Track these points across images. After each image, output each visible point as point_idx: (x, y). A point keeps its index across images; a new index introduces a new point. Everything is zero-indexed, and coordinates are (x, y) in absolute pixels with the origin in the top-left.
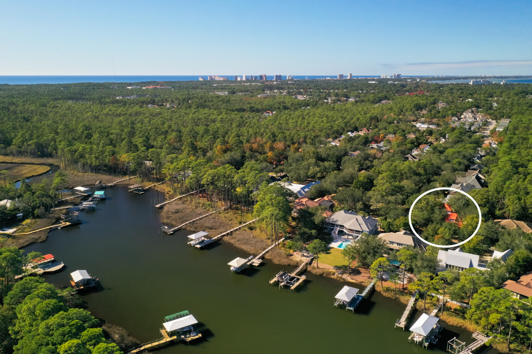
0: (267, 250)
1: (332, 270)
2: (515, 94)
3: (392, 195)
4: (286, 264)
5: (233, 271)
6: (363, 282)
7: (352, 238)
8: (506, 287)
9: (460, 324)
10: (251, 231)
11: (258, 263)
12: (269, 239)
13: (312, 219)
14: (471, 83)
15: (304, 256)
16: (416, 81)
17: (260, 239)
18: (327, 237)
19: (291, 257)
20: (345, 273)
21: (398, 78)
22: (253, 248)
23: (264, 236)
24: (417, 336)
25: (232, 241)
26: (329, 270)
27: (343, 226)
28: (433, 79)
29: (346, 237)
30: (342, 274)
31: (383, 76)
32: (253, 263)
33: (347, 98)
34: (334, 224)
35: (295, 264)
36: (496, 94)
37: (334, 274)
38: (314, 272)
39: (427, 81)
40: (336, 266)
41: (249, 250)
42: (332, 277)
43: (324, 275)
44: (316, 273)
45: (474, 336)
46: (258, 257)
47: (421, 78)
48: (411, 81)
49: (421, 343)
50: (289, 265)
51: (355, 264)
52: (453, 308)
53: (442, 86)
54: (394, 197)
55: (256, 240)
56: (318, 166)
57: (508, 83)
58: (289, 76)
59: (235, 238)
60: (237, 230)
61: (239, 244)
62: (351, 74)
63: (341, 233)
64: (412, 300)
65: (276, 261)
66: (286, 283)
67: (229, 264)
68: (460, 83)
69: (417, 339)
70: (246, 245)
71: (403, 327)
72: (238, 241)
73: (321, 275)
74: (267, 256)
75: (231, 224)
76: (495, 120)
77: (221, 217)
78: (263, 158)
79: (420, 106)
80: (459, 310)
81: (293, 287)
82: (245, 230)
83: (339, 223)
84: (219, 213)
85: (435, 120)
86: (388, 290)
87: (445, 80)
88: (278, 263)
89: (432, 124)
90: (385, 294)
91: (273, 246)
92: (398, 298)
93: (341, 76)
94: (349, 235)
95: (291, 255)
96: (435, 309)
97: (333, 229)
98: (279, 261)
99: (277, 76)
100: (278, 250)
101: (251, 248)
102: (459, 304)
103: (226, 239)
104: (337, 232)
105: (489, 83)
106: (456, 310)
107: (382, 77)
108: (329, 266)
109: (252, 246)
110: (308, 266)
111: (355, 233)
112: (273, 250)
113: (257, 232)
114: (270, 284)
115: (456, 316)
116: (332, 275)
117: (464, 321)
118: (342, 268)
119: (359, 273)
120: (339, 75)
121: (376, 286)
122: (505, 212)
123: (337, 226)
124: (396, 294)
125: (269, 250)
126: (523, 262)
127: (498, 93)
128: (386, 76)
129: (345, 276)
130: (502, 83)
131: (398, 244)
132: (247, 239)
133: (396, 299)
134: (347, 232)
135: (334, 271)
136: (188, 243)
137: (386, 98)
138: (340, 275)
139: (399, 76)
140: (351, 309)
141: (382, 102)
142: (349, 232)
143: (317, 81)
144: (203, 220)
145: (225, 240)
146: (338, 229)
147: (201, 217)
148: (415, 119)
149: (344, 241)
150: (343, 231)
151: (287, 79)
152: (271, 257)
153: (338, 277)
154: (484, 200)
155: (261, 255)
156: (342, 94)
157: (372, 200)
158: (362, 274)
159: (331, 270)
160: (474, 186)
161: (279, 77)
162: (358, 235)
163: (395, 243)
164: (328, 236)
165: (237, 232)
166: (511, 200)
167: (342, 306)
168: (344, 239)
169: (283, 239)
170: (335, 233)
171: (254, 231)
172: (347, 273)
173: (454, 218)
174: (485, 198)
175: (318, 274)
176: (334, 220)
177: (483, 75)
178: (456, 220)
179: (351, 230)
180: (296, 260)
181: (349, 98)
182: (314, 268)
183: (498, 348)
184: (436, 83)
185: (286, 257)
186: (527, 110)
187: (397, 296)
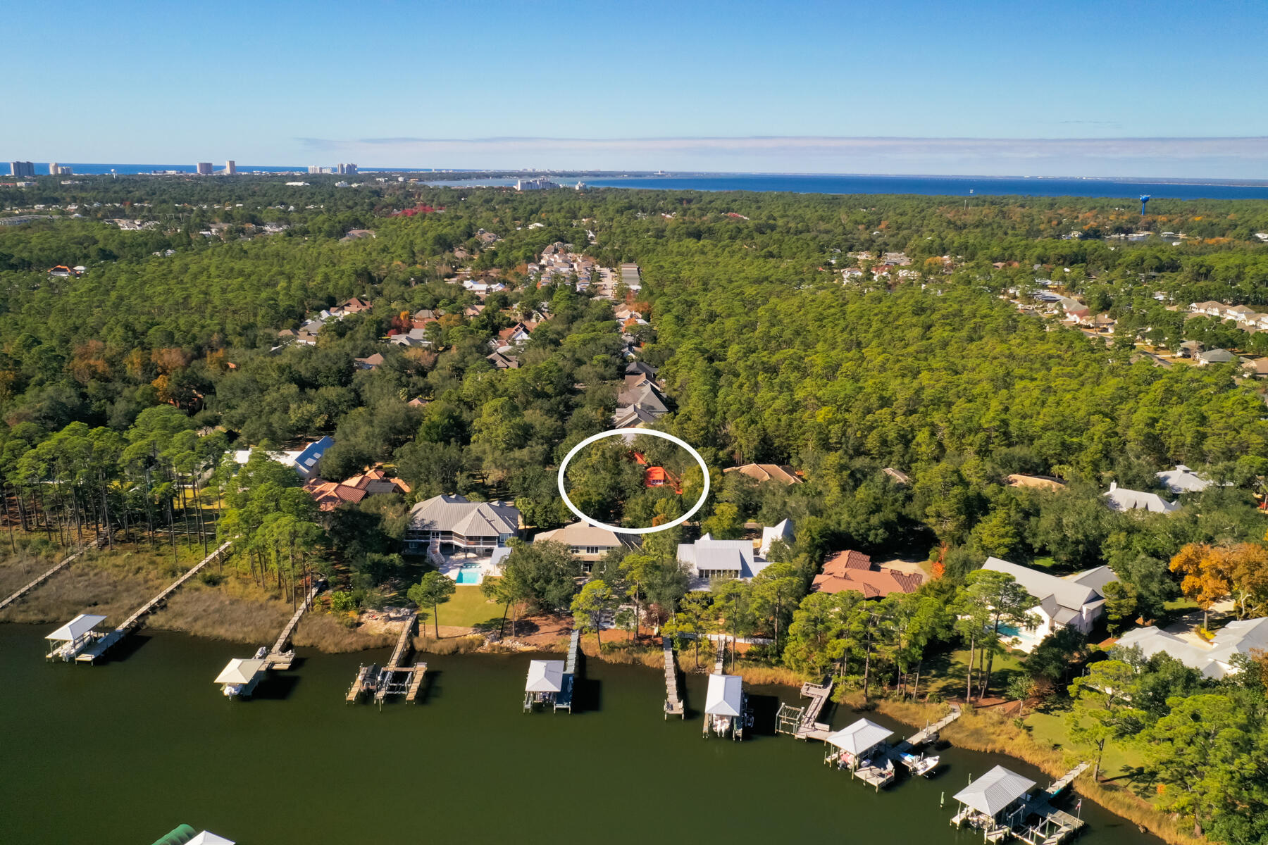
0: (291, 625)
1: (472, 635)
2: (618, 212)
3: (521, 447)
4: (360, 648)
5: (234, 696)
6: (552, 646)
7: (475, 555)
8: (822, 589)
9: (769, 679)
10: (216, 588)
11: (287, 660)
12: (277, 598)
13: (379, 527)
14: (518, 187)
15: (391, 619)
16: (397, 181)
17: (253, 603)
18: (417, 565)
19: (360, 629)
20: (506, 635)
21: (351, 173)
22: (250, 628)
23: (258, 594)
24: (719, 722)
25: (179, 624)
26: (467, 637)
27: (450, 533)
28: (432, 176)
29: (461, 556)
30: (501, 637)
31: (313, 168)
32: (273, 664)
33: (257, 224)
34: (428, 532)
35: (380, 643)
36: (581, 212)
37: (482, 644)
38: (435, 648)
39: (420, 180)
40: (477, 626)
41: (240, 636)
42: (480, 650)
43: (462, 651)
44: (441, 651)
45: (804, 691)
46: (277, 647)
47: (407, 174)
48: (386, 181)
49: (729, 732)
50: (366, 649)
51: (519, 610)
52: (742, 652)
53: (464, 193)
54: (525, 451)
55: (244, 608)
56: (310, 401)
57: (588, 187)
58: (56, 166)
59: (181, 615)
60: (172, 592)
61: (204, 627)
62: (232, 163)
63: (448, 549)
64: (668, 655)
65: (329, 645)
66: (389, 690)
67: (218, 680)
68: (496, 186)
69: (722, 727)
70: (227, 626)
71: (681, 712)
72: (196, 620)
73: (455, 652)
74: (298, 640)
75: (146, 581)
76: (607, 266)
77: (103, 570)
78: (142, 396)
79: (445, 240)
80: (757, 654)
81: (411, 696)
82: (197, 589)
83: (440, 528)
84: (91, 559)
85: (493, 273)
86: (612, 648)
87: (459, 179)
88: (336, 651)
89: (494, 281)
90: (609, 659)
91: (300, 612)
92: (638, 659)
93: (207, 167)
94: (466, 551)
95: (359, 624)
96: (718, 661)
97: (428, 544)
98: (336, 645)
99: (18, 165)
100: (318, 619)
101: (245, 629)
102: (749, 642)
103: (154, 621)
104: (438, 549)
105: (554, 188)
106: (749, 654)
107: (310, 172)
108: (461, 628)
109: (244, 625)
110: (415, 640)
111: (484, 544)
112: (306, 621)
113: (232, 587)
114: (351, 701)
115: (756, 666)
116: (479, 646)
117: (773, 672)
118: (492, 625)
119: (533, 628)
120: (201, 165)
121: (582, 647)
122: (733, 452)
123: (436, 534)
124: (630, 653)
125: (296, 625)
126: (821, 537)
127: (585, 210)
128: (321, 169)
129: (508, 642)
130: (577, 188)
131: (588, 549)
132: (217, 611)
133: (634, 662)
134: (462, 545)
135: (478, 635)
136: (50, 656)
137: (357, 223)
138: (496, 643)
139: (351, 168)
140: (565, 706)
141: (351, 233)
142: (467, 544)
143: (145, 179)
144: (52, 586)
145: (157, 624)
146: (439, 540)
147: (40, 579)
148: (450, 271)
149: (462, 567)
150: (450, 545)
151: (52, 172)
152: (311, 641)
153: (494, 648)
154: (702, 432)
155: (281, 641)
156: (242, 216)
157: (484, 465)
158: (543, 629)
159: (470, 636)
160: (653, 408)
161: (24, 169)
162: (489, 546)
163: (583, 548)
164: (420, 562)
165: (177, 598)
166: (742, 426)
167: (543, 707)
168: (459, 561)
169: (314, 591)
170: (435, 552)
171: (222, 586)
172: (511, 635)
173: (660, 477)
174: (703, 429)
175: (446, 652)
176: (426, 522)
177: (530, 170)
178: (664, 481)
179: (470, 538)
180: (377, 632)
181: (264, 224)
182: (430, 641)
183: (847, 702)
184: (445, 187)
185: (350, 632)
186: (656, 243)
187: (635, 655)
